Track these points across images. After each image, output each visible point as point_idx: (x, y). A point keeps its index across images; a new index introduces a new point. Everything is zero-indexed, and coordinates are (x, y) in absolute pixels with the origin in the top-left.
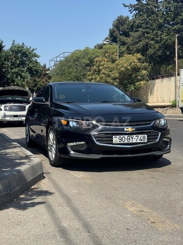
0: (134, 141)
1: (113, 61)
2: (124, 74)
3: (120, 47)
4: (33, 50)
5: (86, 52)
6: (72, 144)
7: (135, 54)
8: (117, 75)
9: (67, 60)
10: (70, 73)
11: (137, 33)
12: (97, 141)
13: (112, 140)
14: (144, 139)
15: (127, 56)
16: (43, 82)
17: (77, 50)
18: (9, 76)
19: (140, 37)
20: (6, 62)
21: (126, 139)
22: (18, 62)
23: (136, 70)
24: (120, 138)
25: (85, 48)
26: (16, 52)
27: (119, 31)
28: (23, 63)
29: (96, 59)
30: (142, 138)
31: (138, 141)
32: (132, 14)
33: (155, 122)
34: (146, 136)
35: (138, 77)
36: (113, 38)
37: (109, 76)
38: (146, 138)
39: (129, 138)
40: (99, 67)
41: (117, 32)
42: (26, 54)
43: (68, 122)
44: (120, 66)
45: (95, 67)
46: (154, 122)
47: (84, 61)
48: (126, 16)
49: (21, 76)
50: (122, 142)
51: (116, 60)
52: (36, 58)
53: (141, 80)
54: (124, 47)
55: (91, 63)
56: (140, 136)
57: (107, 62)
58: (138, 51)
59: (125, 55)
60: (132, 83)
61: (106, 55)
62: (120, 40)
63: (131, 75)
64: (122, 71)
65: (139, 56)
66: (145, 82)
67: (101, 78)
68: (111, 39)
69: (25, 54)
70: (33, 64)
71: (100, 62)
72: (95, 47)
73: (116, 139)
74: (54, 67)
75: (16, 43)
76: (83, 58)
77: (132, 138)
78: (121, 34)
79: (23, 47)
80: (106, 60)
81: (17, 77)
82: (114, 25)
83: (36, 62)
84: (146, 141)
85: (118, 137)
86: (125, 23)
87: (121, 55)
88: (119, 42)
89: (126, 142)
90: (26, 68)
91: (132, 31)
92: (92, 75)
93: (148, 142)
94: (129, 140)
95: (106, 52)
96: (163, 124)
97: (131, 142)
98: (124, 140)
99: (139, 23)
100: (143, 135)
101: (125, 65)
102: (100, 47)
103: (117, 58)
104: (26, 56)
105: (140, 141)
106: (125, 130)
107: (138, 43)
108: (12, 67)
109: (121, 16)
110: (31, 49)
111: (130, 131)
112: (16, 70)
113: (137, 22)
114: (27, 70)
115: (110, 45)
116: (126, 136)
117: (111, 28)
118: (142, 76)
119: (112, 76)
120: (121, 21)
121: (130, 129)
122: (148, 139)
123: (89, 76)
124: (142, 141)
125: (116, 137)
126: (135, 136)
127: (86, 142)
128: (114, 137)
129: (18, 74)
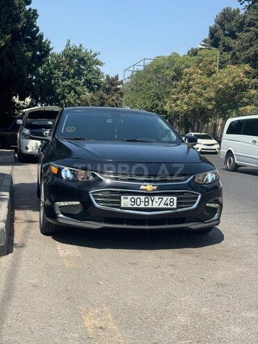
0: (155, 205)
1: (210, 74)
2: (224, 93)
3: (221, 54)
4: (95, 55)
5: (172, 59)
6: (62, 204)
7: (242, 65)
8: (212, 94)
9: (147, 70)
10: (149, 89)
11: (248, 34)
12: (97, 201)
13: (120, 203)
14: (172, 204)
15: (231, 68)
16: (113, 100)
17: (159, 57)
18: (58, 91)
19: (251, 40)
20: (56, 71)
21: (141, 202)
22: (72, 71)
23: (241, 88)
24: (133, 200)
25: (170, 54)
26: (71, 58)
27: (224, 30)
28: (79, 73)
29: (186, 70)
30: (168, 202)
31: (162, 206)
32: (243, 6)
33: (195, 177)
34: (175, 198)
35: (244, 99)
36: (214, 40)
37: (201, 95)
38: (175, 202)
39: (147, 200)
40: (189, 81)
41: (221, 31)
42: (84, 60)
43: (60, 170)
44: (218, 82)
45: (183, 82)
46: (192, 177)
47: (167, 72)
48: (236, 9)
49: (75, 92)
50: (135, 206)
51: (215, 72)
52: (98, 66)
53: (248, 104)
54: (228, 54)
55: (178, 75)
56: (165, 198)
57: (201, 74)
58: (247, 61)
59: (228, 66)
60: (234, 108)
61: (201, 65)
62: (224, 43)
63: (233, 95)
64: (220, 89)
65: (247, 67)
66: (254, 107)
67: (190, 99)
68: (212, 41)
69: (82, 61)
70: (93, 74)
71: (191, 74)
72: (189, 52)
73: (125, 201)
74: (130, 80)
75: (71, 44)
76: (167, 68)
77: (152, 201)
78: (226, 35)
79: (80, 50)
80: (200, 71)
81: (70, 93)
82: (217, 22)
83: (98, 73)
84: (175, 206)
85: (130, 197)
86: (232, 19)
87: (222, 65)
88: (221, 46)
89: (142, 206)
90: (83, 80)
91: (242, 30)
92: (179, 93)
93: (178, 208)
94: (147, 204)
95: (201, 61)
96: (210, 181)
97: (150, 206)
98: (138, 204)
99: (252, 19)
100: (170, 198)
101: (226, 81)
102: (194, 53)
103: (217, 68)
104: (85, 64)
105: (165, 206)
106: (142, 187)
107: (248, 49)
108: (65, 77)
109: (227, 8)
110: (92, 54)
111: (149, 189)
112: (69, 83)
113: (249, 17)
114: (84, 82)
115: (207, 51)
116: (143, 198)
117: (212, 26)
118: (250, 98)
119: (206, 95)
120: (227, 15)
121: (149, 187)
122: (178, 203)
123: (173, 94)
124: (169, 206)
125: (127, 198)
126: (157, 198)
127: (81, 202)
128: (122, 197)
129: (71, 88)
